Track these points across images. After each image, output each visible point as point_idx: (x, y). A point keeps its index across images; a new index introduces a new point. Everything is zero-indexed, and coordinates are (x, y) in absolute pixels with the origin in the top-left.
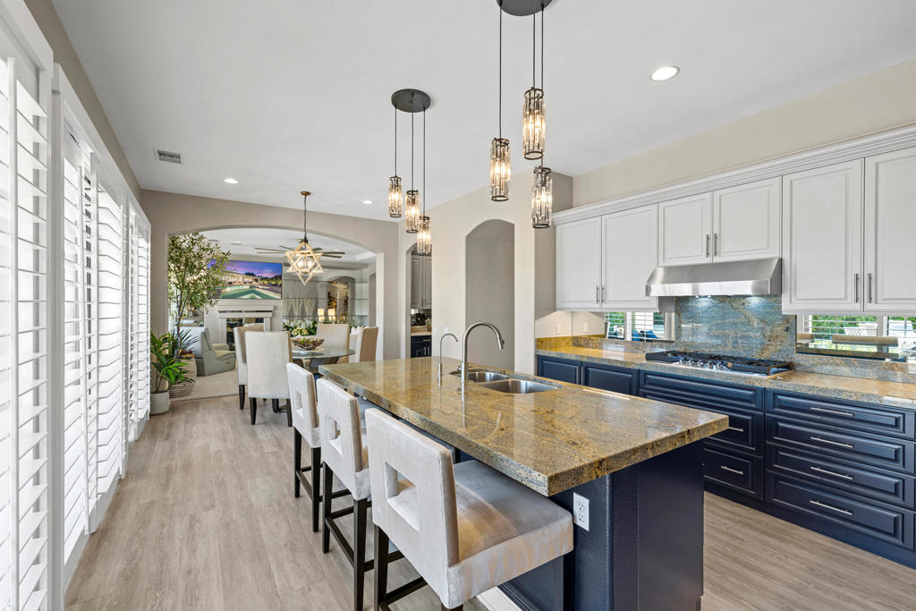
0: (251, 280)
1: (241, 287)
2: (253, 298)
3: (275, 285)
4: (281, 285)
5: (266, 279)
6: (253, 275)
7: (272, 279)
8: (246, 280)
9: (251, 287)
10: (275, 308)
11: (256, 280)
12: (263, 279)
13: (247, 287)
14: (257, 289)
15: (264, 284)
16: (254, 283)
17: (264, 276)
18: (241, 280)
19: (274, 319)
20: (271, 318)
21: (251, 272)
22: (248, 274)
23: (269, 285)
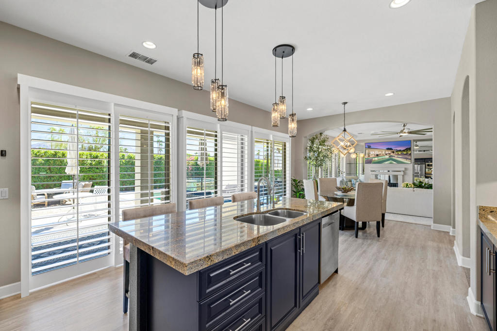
0: (390, 152)
1: (383, 157)
2: (391, 163)
3: (405, 154)
4: (410, 154)
5: (400, 151)
6: (391, 149)
7: (404, 151)
8: (387, 152)
9: (390, 157)
10: (406, 169)
11: (393, 152)
12: (397, 151)
13: (387, 157)
14: (394, 158)
15: (398, 154)
16: (392, 154)
17: (398, 149)
18: (384, 153)
19: (406, 176)
20: (403, 176)
21: (390, 147)
22: (388, 149)
23: (402, 154)
